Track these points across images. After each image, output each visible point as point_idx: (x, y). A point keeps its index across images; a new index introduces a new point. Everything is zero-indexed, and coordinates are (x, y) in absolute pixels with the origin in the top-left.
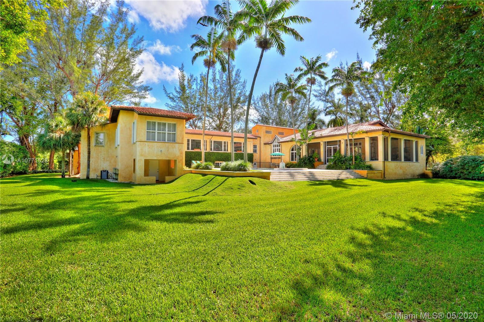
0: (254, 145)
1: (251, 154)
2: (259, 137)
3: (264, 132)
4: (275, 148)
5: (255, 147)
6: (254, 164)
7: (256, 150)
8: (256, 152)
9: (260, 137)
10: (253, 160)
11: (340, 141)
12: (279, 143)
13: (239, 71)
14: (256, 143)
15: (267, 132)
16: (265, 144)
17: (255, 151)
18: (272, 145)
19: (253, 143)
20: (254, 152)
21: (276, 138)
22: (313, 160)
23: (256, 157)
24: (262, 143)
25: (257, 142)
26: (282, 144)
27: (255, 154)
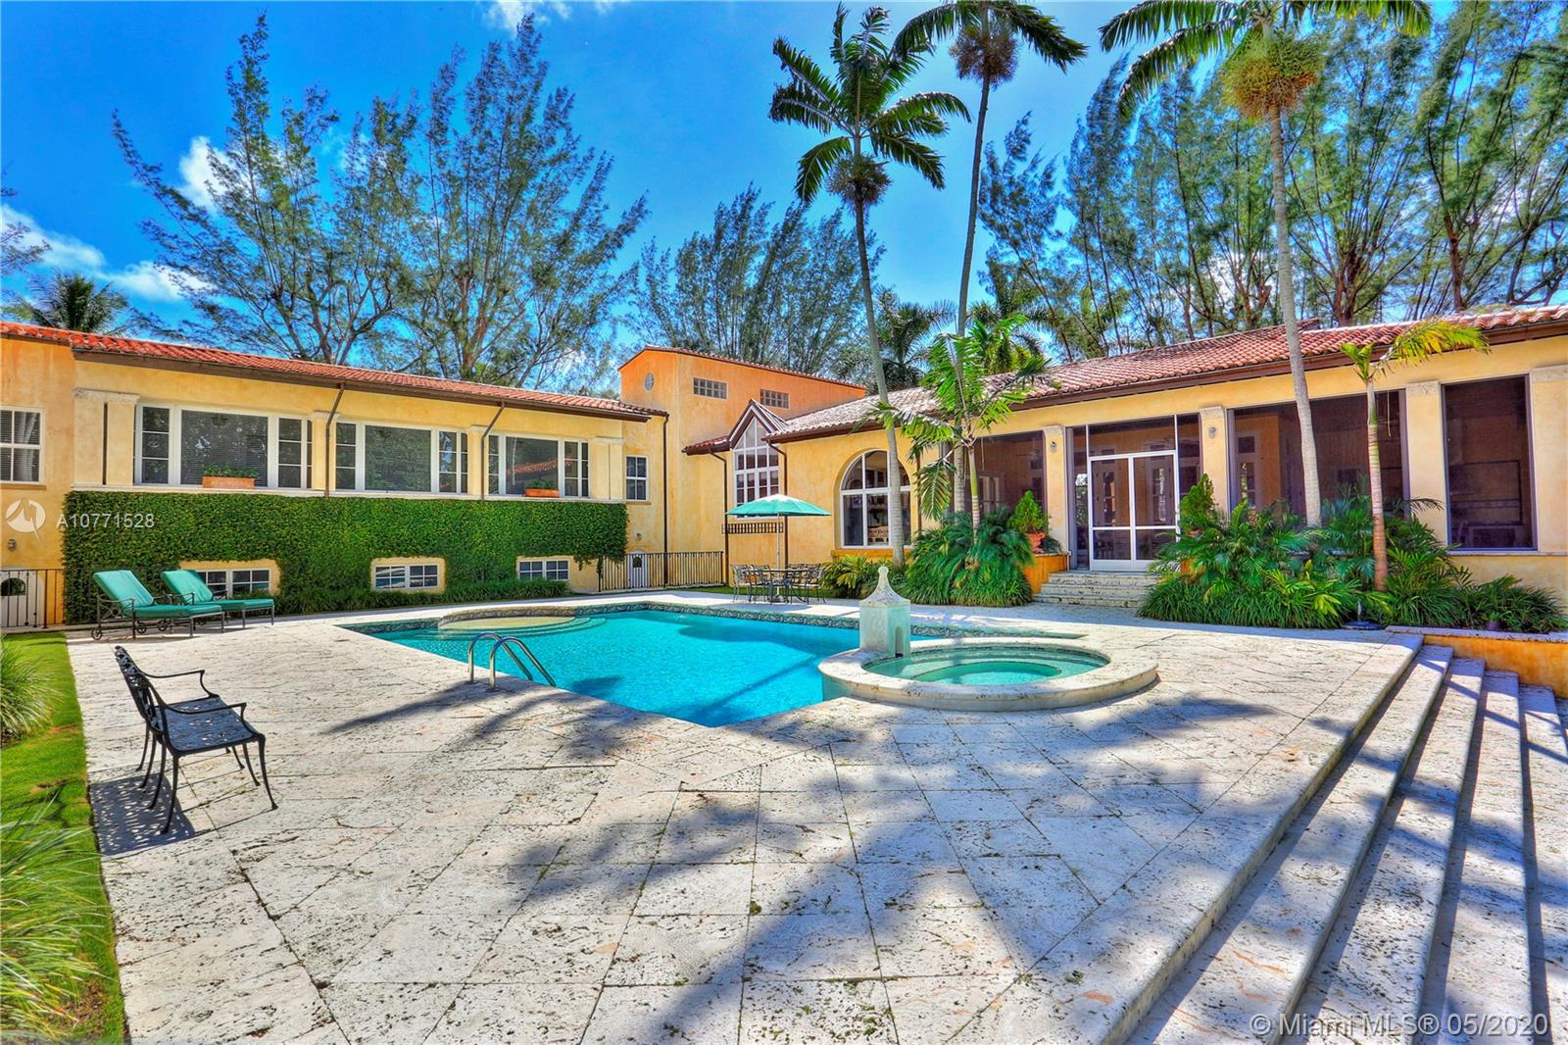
0: (630, 460)
1: (611, 507)
2: (656, 413)
3: (682, 388)
4: (745, 471)
5: (636, 466)
6: (629, 560)
7: (642, 486)
8: (642, 495)
9: (666, 415)
10: (624, 542)
11: (1191, 421)
12: (772, 441)
13: (566, 99)
14: (640, 445)
15: (701, 387)
16: (691, 451)
17: (636, 491)
18: (731, 456)
19: (625, 447)
20: (631, 496)
21: (752, 415)
22: (1017, 548)
23: (643, 522)
24: (676, 446)
25: (646, 439)
26: (790, 448)
27: (634, 510)
